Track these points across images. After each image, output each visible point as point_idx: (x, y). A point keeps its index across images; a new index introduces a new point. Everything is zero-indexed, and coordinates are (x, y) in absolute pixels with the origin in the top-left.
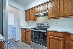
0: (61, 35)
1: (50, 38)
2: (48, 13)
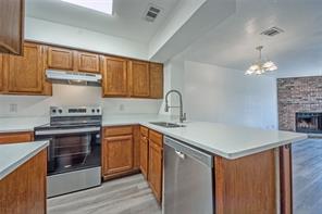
0: (129, 130)
1: (109, 142)
2: (101, 81)
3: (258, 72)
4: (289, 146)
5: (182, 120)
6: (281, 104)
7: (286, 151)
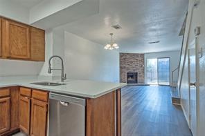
3: (111, 49)
4: (120, 89)
5: (63, 80)
6: (121, 68)
7: (119, 92)
